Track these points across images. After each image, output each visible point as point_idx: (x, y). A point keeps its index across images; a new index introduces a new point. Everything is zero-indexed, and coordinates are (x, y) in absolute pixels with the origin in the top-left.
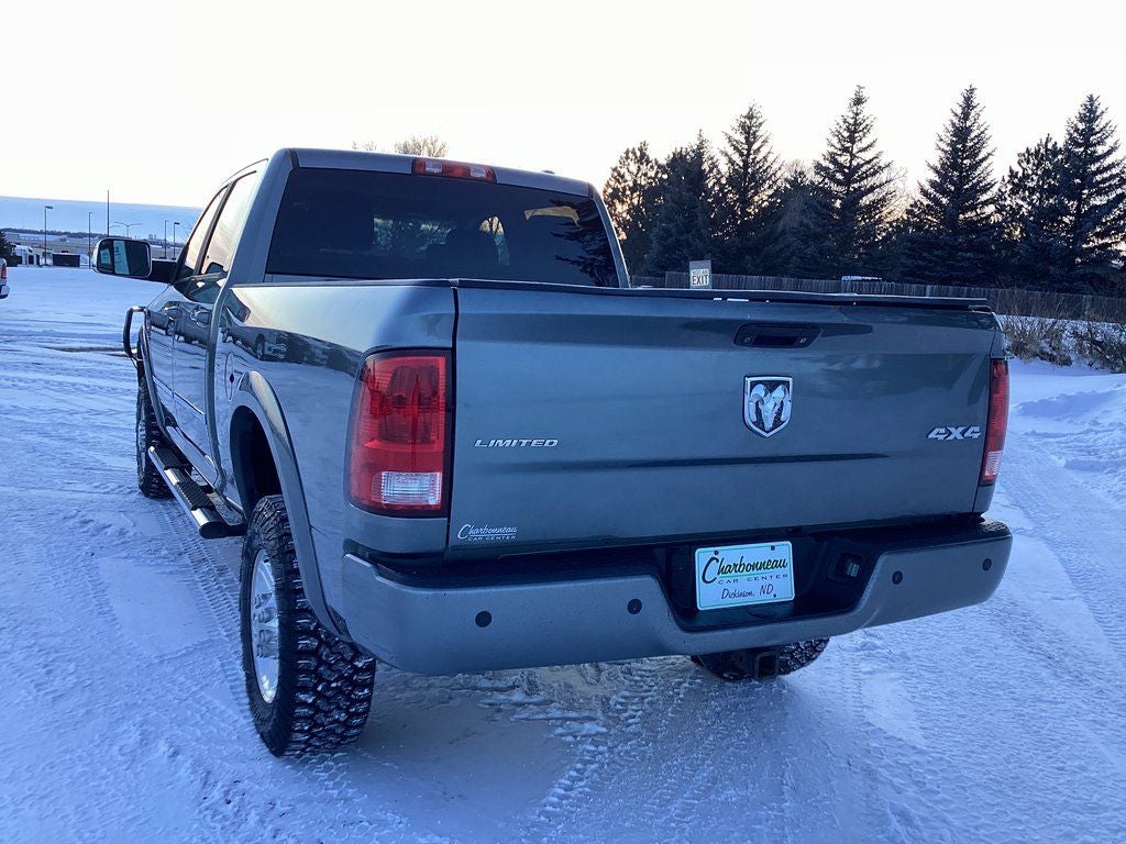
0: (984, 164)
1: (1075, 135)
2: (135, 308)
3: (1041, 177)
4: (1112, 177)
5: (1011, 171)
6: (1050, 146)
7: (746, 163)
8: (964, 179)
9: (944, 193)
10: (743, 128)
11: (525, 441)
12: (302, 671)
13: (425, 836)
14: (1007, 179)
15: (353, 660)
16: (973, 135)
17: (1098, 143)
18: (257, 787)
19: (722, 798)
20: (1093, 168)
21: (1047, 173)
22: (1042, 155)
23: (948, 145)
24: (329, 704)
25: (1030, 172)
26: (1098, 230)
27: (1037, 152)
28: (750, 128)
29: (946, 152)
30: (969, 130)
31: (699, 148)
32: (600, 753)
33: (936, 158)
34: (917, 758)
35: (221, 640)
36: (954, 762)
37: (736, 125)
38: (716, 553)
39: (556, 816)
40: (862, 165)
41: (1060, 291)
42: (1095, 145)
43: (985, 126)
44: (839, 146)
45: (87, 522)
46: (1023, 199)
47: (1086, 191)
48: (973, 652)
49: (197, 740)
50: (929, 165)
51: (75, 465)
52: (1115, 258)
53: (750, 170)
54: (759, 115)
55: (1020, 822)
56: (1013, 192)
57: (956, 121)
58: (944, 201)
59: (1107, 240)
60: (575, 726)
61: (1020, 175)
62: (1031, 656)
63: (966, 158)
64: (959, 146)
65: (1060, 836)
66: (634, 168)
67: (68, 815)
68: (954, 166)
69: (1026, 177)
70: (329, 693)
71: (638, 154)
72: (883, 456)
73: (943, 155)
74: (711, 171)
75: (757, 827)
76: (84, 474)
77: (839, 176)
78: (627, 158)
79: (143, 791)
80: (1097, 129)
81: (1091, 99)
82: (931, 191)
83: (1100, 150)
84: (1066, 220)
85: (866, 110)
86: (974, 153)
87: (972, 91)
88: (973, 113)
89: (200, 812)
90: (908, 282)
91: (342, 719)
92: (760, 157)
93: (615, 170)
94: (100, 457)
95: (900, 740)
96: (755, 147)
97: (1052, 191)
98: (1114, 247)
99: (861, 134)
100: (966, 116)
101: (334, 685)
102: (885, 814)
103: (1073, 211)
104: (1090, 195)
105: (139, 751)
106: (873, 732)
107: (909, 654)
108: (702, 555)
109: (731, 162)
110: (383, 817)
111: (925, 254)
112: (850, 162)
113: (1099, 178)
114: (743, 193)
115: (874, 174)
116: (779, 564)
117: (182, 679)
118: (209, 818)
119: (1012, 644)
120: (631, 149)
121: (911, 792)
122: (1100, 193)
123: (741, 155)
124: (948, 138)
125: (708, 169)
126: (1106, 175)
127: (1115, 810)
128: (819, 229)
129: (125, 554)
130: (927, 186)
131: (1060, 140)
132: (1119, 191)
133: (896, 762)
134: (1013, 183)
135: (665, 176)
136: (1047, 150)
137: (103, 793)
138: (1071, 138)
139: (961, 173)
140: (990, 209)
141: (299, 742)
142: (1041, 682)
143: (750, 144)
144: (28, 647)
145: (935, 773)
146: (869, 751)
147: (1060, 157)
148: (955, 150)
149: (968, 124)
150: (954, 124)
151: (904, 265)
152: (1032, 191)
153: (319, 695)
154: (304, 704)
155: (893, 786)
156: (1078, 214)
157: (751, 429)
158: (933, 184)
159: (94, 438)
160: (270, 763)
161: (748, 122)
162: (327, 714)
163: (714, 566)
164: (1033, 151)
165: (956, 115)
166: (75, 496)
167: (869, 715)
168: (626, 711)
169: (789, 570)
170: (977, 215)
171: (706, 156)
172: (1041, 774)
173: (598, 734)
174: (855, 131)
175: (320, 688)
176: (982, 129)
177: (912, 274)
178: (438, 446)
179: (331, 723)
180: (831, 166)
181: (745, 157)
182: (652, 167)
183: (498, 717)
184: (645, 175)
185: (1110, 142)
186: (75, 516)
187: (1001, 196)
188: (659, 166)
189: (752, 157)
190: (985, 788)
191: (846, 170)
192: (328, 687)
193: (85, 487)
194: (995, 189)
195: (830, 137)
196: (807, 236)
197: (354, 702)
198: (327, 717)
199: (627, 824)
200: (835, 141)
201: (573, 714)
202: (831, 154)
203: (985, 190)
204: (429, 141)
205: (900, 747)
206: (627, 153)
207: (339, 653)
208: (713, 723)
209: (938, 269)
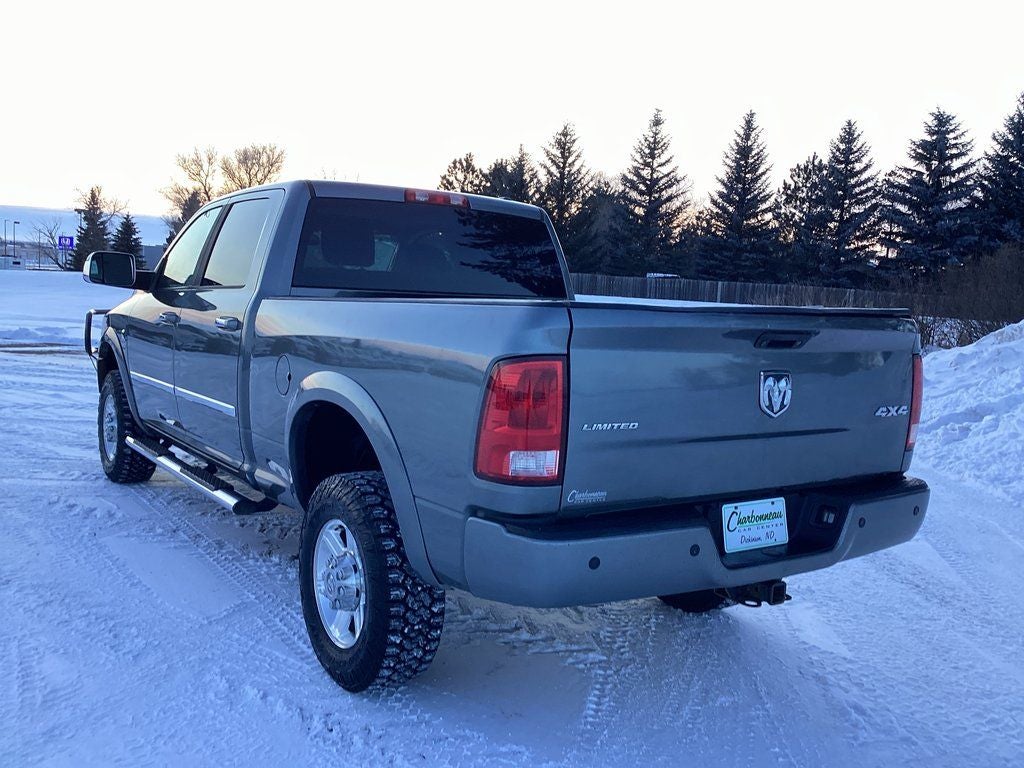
0: (764, 178)
1: (838, 153)
2: (93, 311)
3: (810, 189)
4: (868, 190)
5: (785, 184)
6: (816, 163)
7: (562, 174)
8: (746, 191)
9: (731, 202)
10: (559, 144)
11: (616, 425)
12: (394, 617)
13: (503, 745)
14: (782, 190)
15: (431, 605)
16: (753, 153)
17: (856, 161)
18: (348, 717)
19: (717, 704)
20: (853, 181)
21: (814, 185)
22: (809, 170)
23: (733, 161)
24: (412, 643)
25: (801, 185)
26: (858, 234)
27: (806, 168)
28: (565, 144)
29: (731, 167)
30: (750, 149)
31: (521, 159)
32: (609, 676)
33: (723, 172)
34: (849, 666)
35: (251, 602)
36: (879, 668)
37: (553, 142)
38: (736, 508)
39: (599, 724)
40: (662, 178)
41: (828, 286)
42: (853, 163)
43: (763, 146)
44: (641, 161)
45: (72, 507)
46: (795, 208)
47: (847, 201)
48: (859, 584)
49: (277, 684)
50: (717, 178)
51: (34, 455)
52: (872, 257)
53: (566, 181)
54: (572, 133)
55: (941, 708)
56: (787, 202)
57: (739, 140)
58: (731, 209)
59: (865, 243)
60: (582, 656)
61: (792, 187)
62: (903, 586)
63: (749, 172)
64: (742, 162)
65: (972, 716)
66: (461, 176)
67: (200, 750)
68: (739, 179)
69: (797, 189)
70: (413, 635)
71: (465, 164)
72: (845, 430)
73: (729, 170)
74: (531, 180)
75: (754, 723)
76: (44, 463)
77: (642, 187)
78: (455, 167)
79: (254, 726)
80: (855, 149)
81: (849, 123)
82: (720, 200)
83: (858, 166)
84: (832, 225)
85: (664, 130)
86: (754, 170)
87: (752, 115)
88: (753, 134)
89: (311, 739)
90: (704, 279)
91: (419, 656)
92: (574, 169)
93: (444, 178)
94: (49, 446)
95: (832, 653)
96: (570, 160)
97: (819, 201)
98: (871, 248)
99: (660, 151)
100: (747, 137)
101: (416, 627)
102: (844, 708)
103: (837, 217)
104: (851, 204)
105: (232, 695)
106: (809, 648)
107: (813, 588)
108: (727, 509)
109: (550, 173)
110: (463, 734)
111: (716, 255)
112: (652, 175)
113: (857, 190)
114: (560, 200)
115: (670, 186)
116: (777, 516)
117: (236, 636)
118: (321, 744)
119: (886, 577)
120: (458, 160)
121: (855, 690)
122: (858, 203)
123: (558, 167)
124: (733, 155)
125: (529, 179)
126: (863, 188)
127: (1005, 695)
128: (626, 233)
129: (126, 533)
130: (716, 197)
131: (825, 158)
132: (874, 201)
133: (835, 669)
134: (787, 194)
135: (488, 184)
136: (814, 166)
137: (221, 731)
138: (834, 157)
139: (744, 185)
140: (768, 216)
141: (383, 677)
142: (918, 605)
143: (565, 158)
144: (84, 616)
145: (867, 676)
146: (812, 663)
147: (825, 172)
148: (739, 165)
149: (750, 143)
150: (737, 144)
151: (698, 264)
152: (803, 200)
153: (405, 636)
154: (394, 644)
155: (841, 687)
156: (841, 221)
157: (765, 413)
158: (721, 195)
159: (34, 430)
160: (348, 699)
161: (563, 139)
162: (409, 652)
163: (735, 518)
164: (802, 167)
165: (739, 135)
166: (47, 483)
167: (803, 637)
168: (615, 643)
169: (784, 520)
170: (759, 221)
171: (526, 168)
172: (943, 673)
173: (601, 662)
174: (655, 149)
175: (406, 631)
176: (761, 148)
177: (706, 272)
178: (557, 430)
179: (410, 660)
180: (635, 179)
181: (561, 169)
182: (477, 176)
183: (516, 652)
184: (471, 183)
185: (865, 160)
186: (58, 501)
187: (777, 205)
188: (484, 175)
189: (567, 169)
190: (908, 685)
191: (648, 183)
192: (412, 630)
193: (49, 475)
194: (772, 199)
195: (634, 153)
196: (617, 239)
197: (429, 641)
198: (409, 654)
199: (655, 727)
200: (638, 157)
201: (575, 647)
202: (635, 168)
203: (765, 199)
204: (268, 150)
205: (834, 658)
206: (455, 163)
207: (421, 601)
208: (687, 648)
209: (727, 267)
